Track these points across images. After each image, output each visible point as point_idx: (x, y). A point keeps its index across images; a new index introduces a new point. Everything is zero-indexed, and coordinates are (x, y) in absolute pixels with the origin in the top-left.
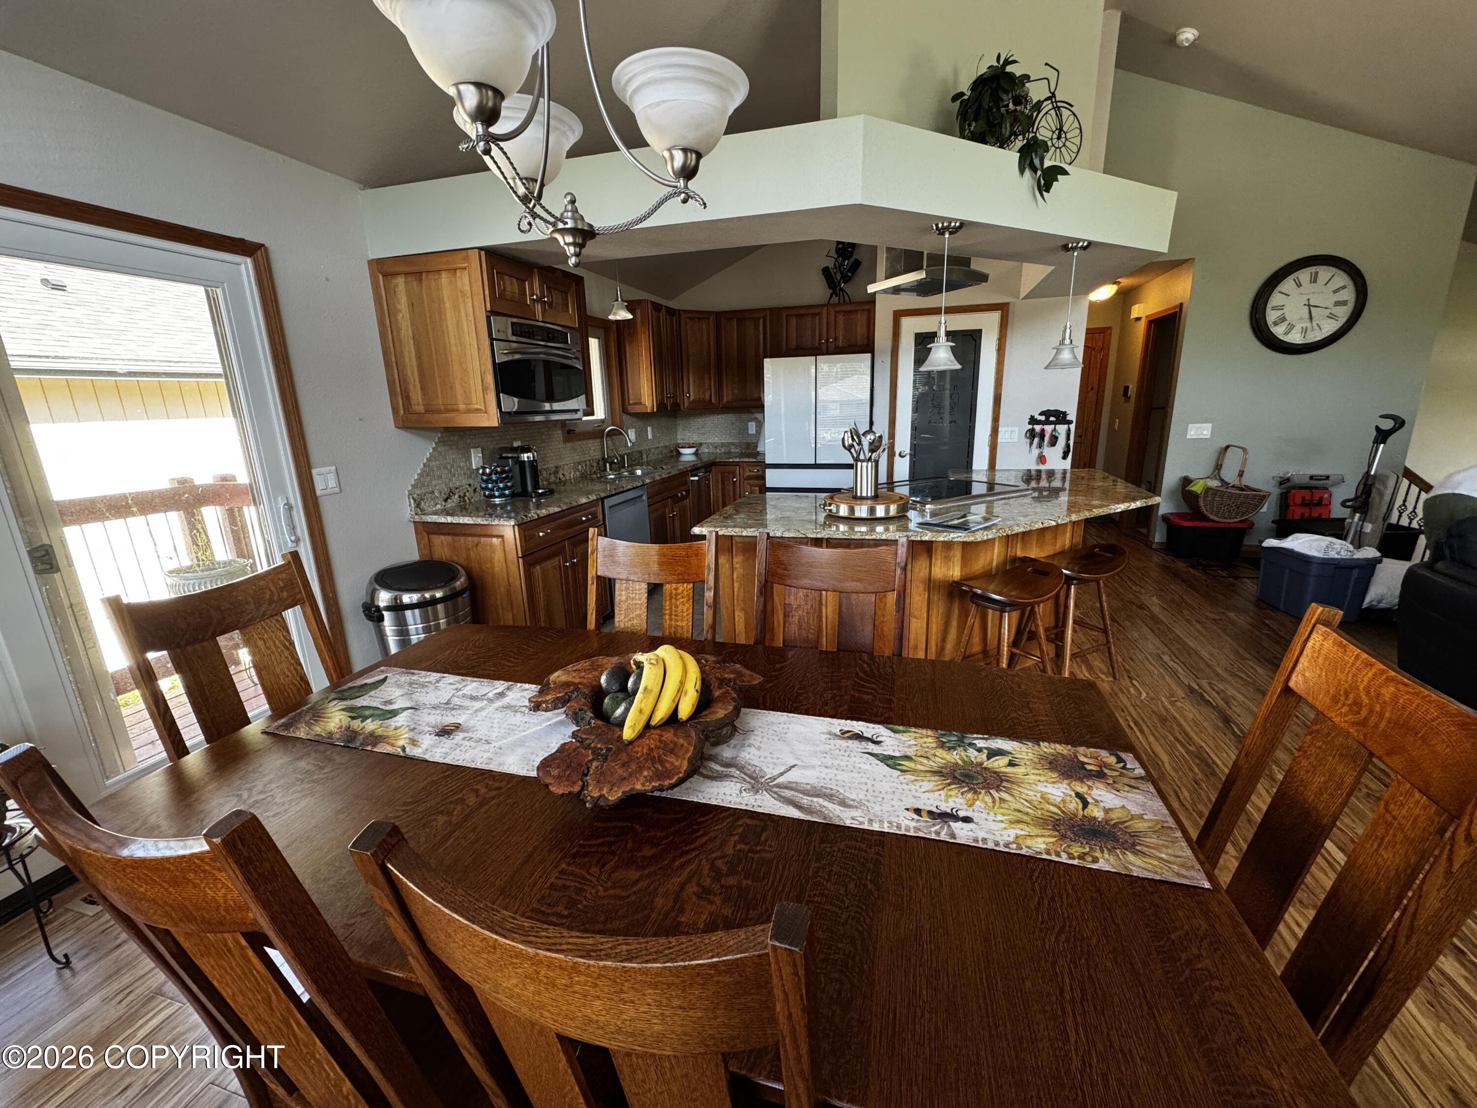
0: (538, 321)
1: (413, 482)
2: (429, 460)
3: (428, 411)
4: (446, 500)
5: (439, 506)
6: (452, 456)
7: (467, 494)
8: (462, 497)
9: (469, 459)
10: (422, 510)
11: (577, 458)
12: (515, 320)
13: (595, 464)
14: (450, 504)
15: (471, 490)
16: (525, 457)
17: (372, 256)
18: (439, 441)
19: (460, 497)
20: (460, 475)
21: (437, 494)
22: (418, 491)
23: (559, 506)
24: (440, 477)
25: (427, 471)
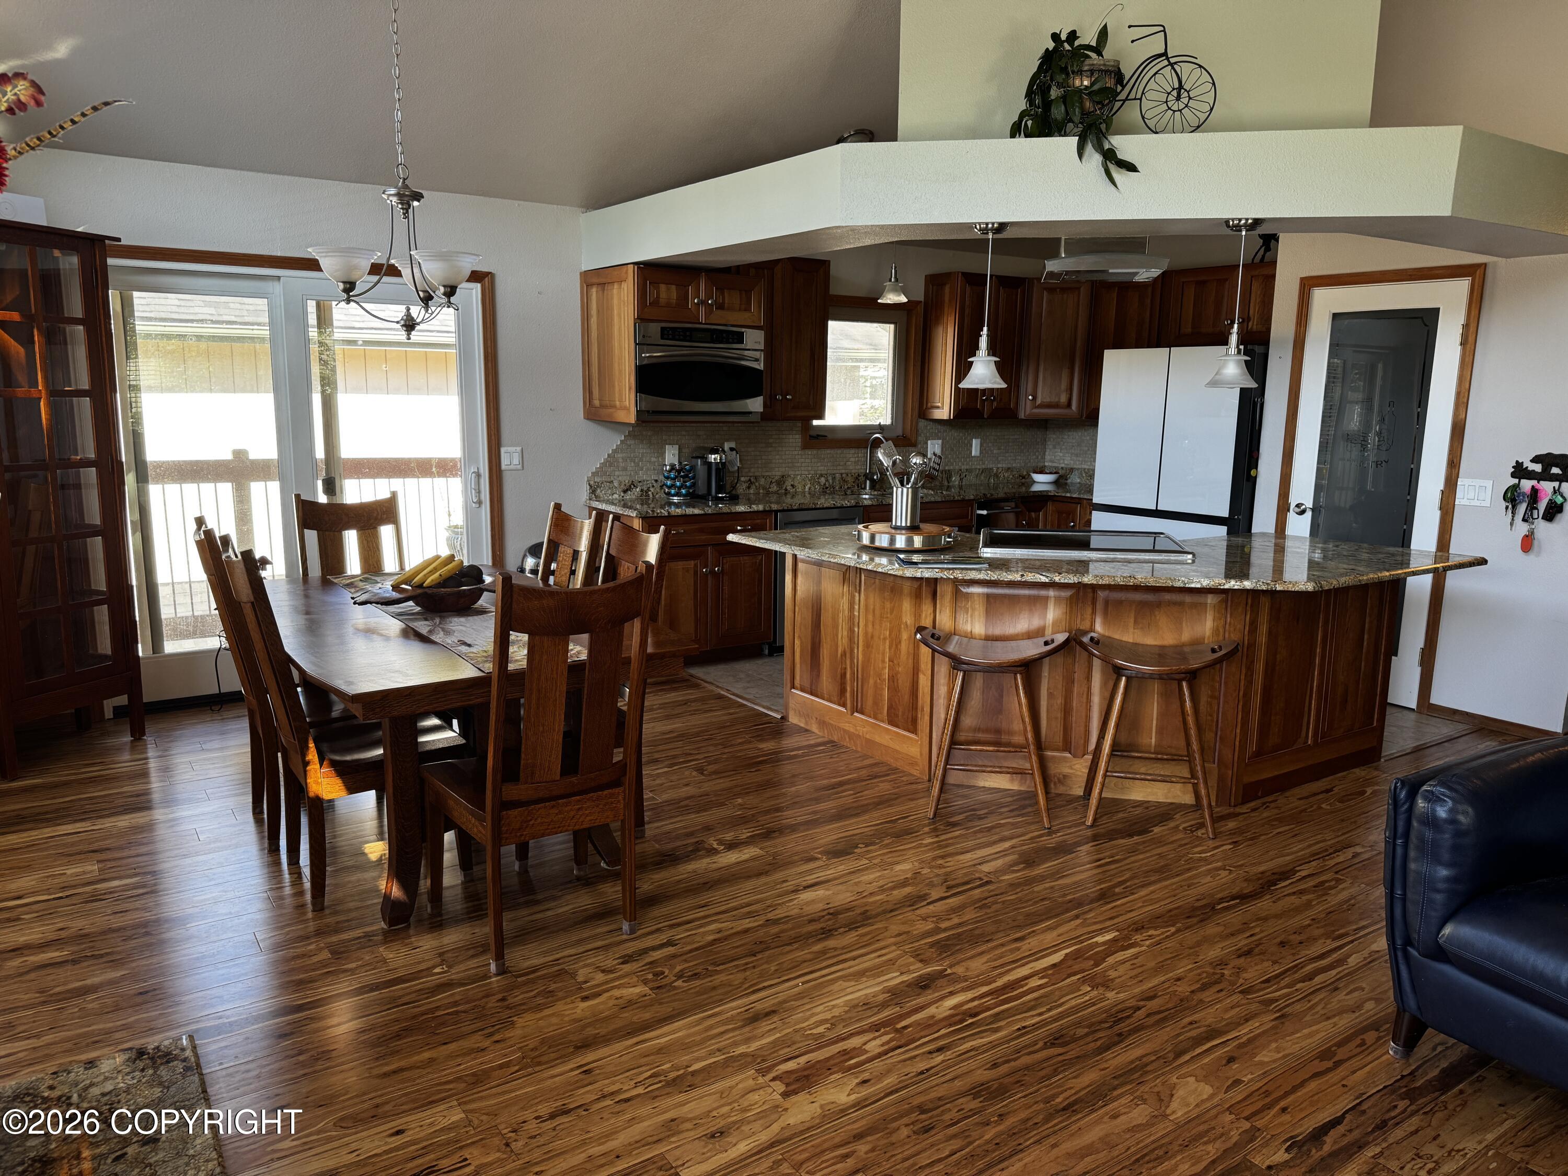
0: (701, 323)
1: (594, 470)
2: (614, 451)
3: (602, 406)
4: (625, 491)
5: (616, 496)
6: (641, 450)
7: (652, 489)
8: (644, 492)
9: (663, 455)
10: (596, 497)
11: (822, 469)
12: (664, 325)
13: (850, 479)
14: (628, 496)
15: (657, 485)
16: (712, 458)
17: (584, 269)
18: (629, 435)
19: (642, 490)
20: (648, 469)
21: (616, 484)
22: (597, 479)
23: (703, 509)
24: (625, 469)
25: (611, 461)
